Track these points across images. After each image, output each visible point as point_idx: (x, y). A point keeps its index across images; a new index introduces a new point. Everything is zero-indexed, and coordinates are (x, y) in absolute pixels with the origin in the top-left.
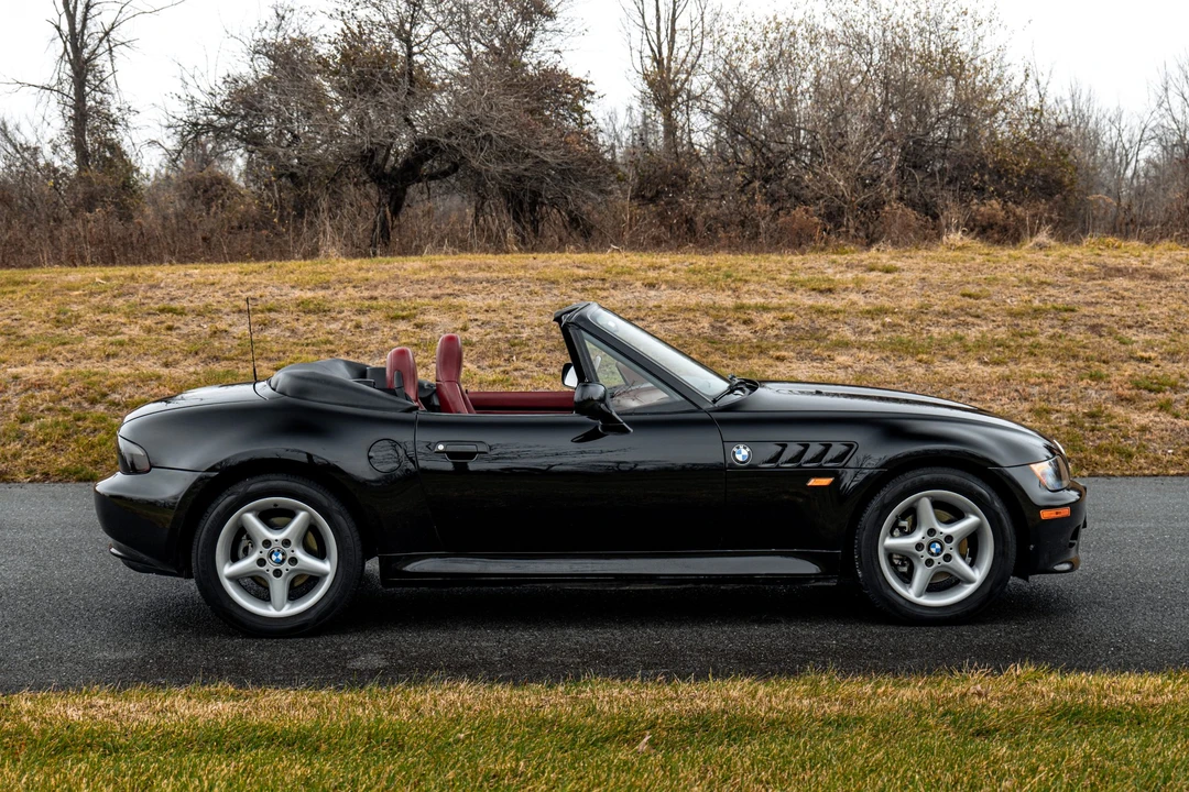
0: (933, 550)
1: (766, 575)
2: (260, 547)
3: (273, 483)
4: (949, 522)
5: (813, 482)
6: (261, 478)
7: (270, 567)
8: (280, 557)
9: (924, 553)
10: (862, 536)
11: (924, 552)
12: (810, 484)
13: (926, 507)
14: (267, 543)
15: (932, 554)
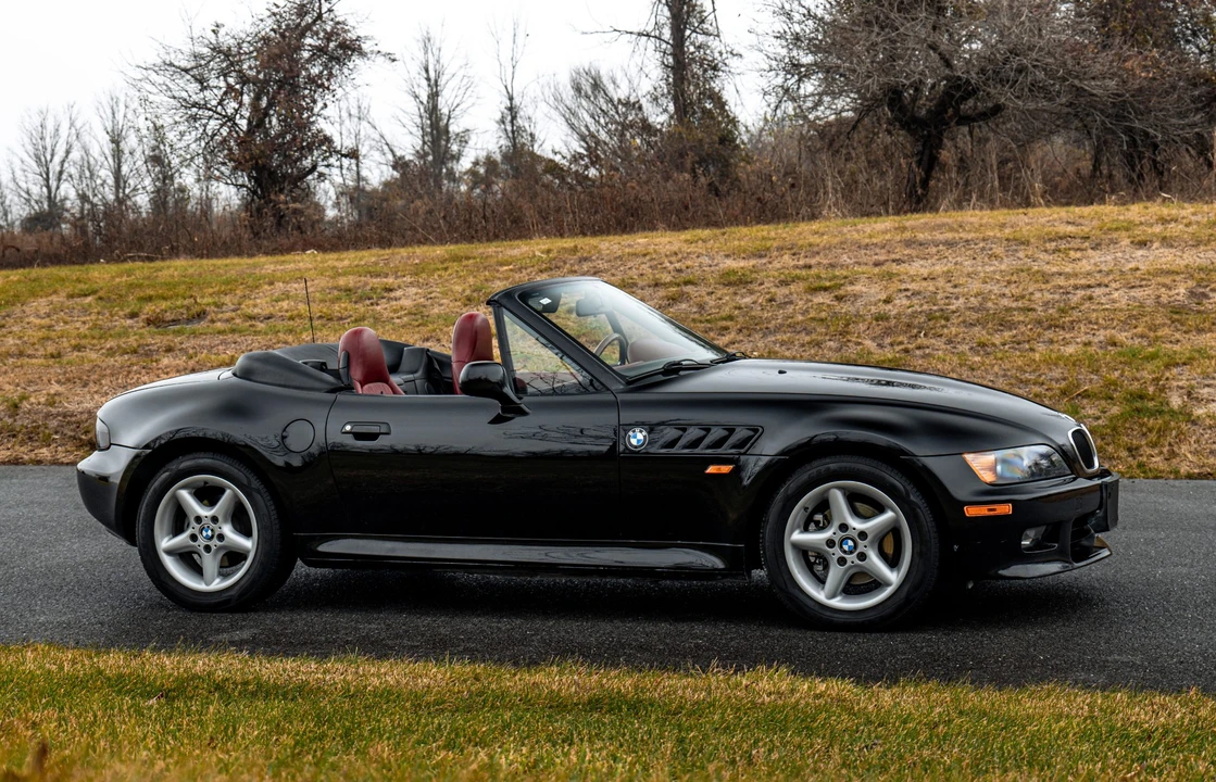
0: (846, 547)
3: (201, 461)
4: (865, 517)
5: (711, 469)
7: (202, 542)
8: (210, 533)
9: (837, 552)
10: (768, 531)
11: (836, 550)
12: (708, 471)
13: (839, 500)
14: (199, 519)
15: (845, 552)
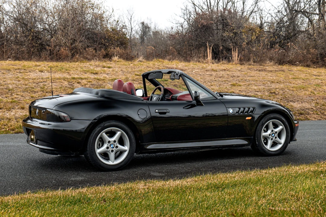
1: (236, 144)
2: (107, 143)
3: (112, 123)
4: (276, 128)
5: (247, 118)
6: (108, 122)
7: (110, 149)
8: (113, 146)
9: (271, 137)
13: (271, 124)
14: (109, 142)
15: (273, 137)
